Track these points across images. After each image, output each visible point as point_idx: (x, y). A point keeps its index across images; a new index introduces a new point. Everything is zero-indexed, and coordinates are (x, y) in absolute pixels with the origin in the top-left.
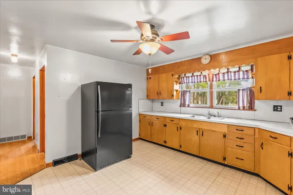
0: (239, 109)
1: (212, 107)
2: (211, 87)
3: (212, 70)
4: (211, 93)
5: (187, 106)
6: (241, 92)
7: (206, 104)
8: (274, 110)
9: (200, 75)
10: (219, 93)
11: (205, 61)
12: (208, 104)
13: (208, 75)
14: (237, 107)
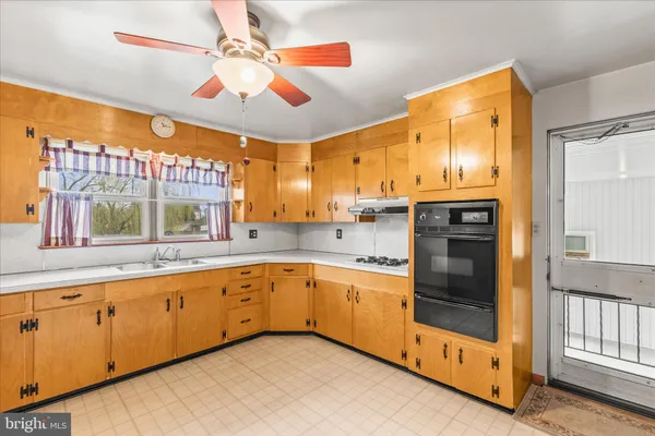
0: (212, 239)
1: (153, 240)
2: (153, 194)
3: (163, 154)
4: (153, 208)
5: (79, 243)
6: (212, 208)
7: (140, 234)
8: (251, 237)
9: (128, 159)
10: (168, 208)
11: (164, 129)
12: (146, 234)
13: (151, 162)
14: (207, 237)
